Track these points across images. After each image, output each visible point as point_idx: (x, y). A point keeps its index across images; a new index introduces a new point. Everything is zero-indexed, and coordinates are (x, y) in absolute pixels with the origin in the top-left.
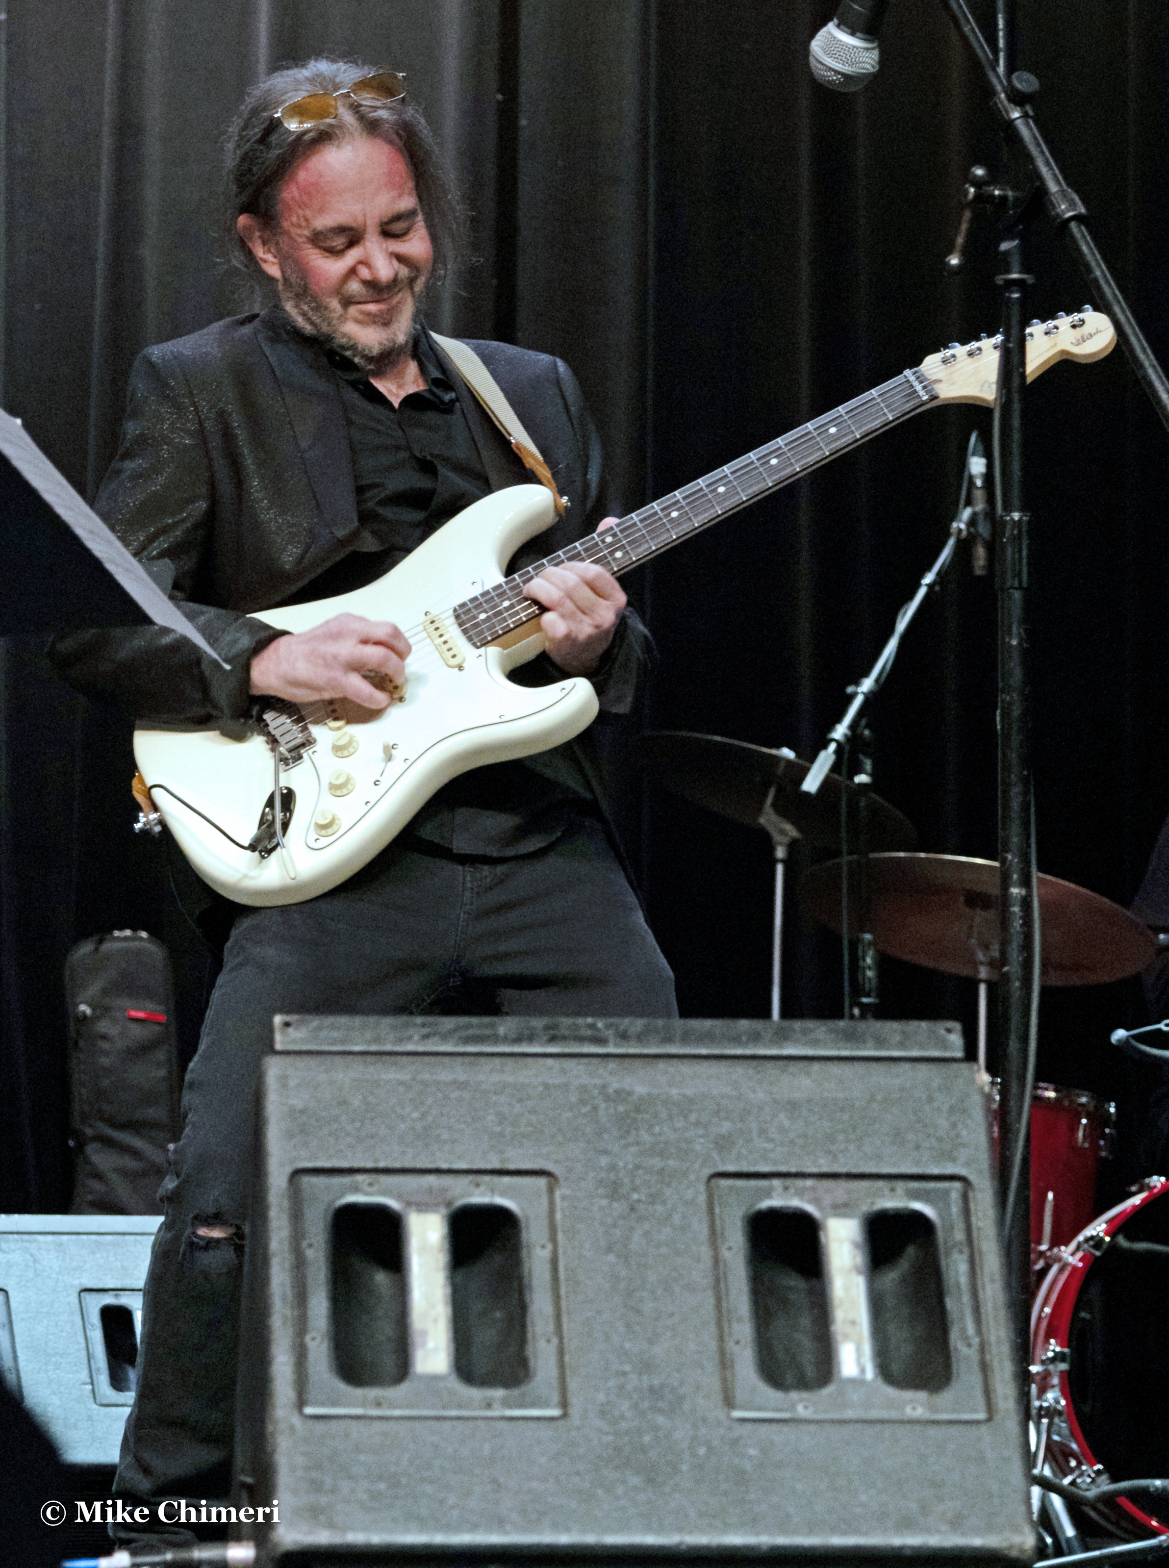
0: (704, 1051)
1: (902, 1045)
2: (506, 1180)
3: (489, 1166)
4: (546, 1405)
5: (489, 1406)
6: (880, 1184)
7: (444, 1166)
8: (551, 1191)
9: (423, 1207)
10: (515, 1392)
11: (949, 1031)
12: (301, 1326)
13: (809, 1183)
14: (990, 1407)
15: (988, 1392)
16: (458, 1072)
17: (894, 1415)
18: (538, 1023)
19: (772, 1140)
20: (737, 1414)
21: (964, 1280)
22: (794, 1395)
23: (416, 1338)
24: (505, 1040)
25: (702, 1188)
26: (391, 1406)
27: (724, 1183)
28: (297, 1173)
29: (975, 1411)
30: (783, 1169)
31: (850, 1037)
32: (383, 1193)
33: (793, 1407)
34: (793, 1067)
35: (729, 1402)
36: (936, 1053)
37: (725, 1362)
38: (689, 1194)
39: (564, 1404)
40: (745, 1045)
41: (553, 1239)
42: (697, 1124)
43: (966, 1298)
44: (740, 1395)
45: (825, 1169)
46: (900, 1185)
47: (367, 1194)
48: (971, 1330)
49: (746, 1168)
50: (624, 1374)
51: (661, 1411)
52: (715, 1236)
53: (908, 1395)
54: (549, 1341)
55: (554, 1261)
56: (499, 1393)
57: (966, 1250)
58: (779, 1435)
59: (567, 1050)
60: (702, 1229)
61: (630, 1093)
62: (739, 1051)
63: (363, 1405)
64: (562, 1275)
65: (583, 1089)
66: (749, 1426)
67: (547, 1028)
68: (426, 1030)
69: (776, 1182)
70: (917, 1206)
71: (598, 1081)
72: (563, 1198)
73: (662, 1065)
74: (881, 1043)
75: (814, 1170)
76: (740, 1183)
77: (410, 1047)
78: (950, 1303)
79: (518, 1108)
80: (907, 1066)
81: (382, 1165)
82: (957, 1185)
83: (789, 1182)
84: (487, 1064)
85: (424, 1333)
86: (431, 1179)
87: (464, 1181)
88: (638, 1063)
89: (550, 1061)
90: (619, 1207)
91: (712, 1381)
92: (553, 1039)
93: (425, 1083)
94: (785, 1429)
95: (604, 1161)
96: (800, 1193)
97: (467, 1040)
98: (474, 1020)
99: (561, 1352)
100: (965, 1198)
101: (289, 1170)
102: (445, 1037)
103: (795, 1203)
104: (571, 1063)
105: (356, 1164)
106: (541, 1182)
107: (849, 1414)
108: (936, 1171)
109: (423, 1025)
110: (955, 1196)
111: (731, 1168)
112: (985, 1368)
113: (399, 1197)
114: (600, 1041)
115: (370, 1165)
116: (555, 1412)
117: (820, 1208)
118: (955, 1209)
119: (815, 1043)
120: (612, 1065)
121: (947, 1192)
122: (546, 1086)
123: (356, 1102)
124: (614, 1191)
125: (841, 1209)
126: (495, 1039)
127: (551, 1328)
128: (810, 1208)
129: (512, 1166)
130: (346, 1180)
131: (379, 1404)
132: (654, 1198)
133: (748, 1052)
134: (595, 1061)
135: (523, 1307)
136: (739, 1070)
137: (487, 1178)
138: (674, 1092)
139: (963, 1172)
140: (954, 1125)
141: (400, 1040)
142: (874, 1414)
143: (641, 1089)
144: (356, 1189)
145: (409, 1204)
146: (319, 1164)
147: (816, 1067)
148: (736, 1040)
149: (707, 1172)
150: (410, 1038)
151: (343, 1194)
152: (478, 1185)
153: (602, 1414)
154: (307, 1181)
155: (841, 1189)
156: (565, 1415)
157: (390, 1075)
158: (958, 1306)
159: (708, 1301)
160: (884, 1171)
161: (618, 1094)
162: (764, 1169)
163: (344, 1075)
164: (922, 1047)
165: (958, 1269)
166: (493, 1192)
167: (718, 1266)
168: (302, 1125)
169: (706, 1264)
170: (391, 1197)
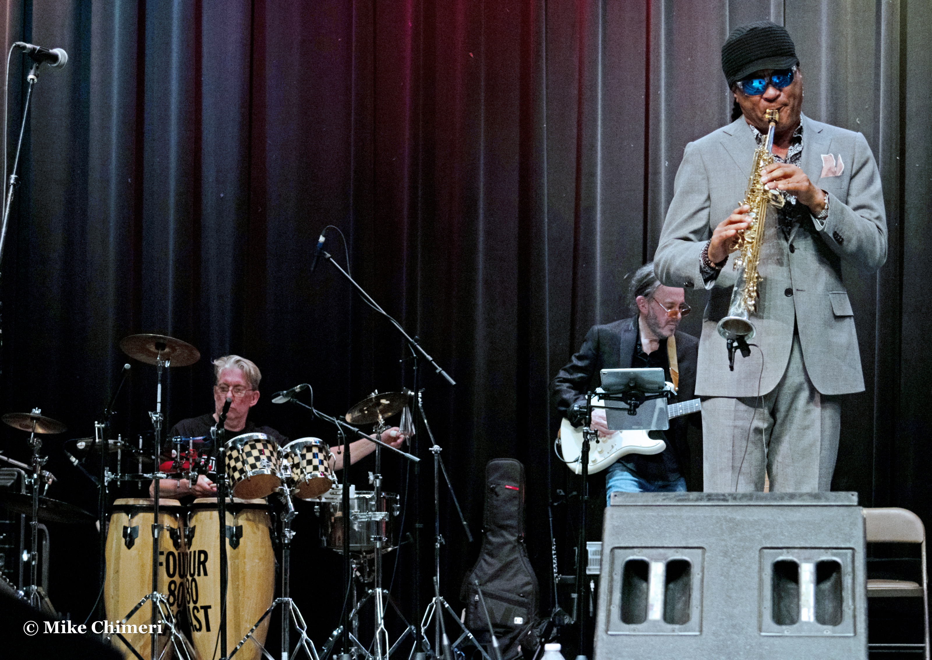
0: (763, 503)
1: (835, 501)
2: (687, 550)
3: (682, 546)
4: (694, 630)
5: (674, 631)
6: (822, 551)
7: (666, 545)
8: (704, 554)
9: (657, 560)
10: (684, 626)
11: (853, 495)
12: (610, 602)
13: (796, 551)
14: (856, 631)
15: (855, 626)
16: (673, 512)
17: (820, 634)
19: (785, 535)
20: (763, 634)
21: (850, 585)
22: (784, 627)
23: (650, 606)
24: (692, 500)
25: (757, 553)
26: (639, 631)
27: (765, 551)
28: (614, 548)
29: (850, 632)
30: (788, 545)
31: (815, 498)
32: (643, 556)
33: (783, 631)
35: (760, 629)
36: (848, 503)
37: (761, 616)
38: (753, 554)
39: (701, 630)
40: (778, 501)
41: (703, 571)
42: (758, 530)
43: (850, 592)
44: (764, 627)
45: (803, 545)
46: (830, 551)
47: (637, 555)
48: (850, 602)
49: (774, 545)
50: (723, 619)
51: (735, 633)
52: (761, 570)
53: (825, 627)
54: (697, 608)
55: (702, 581)
56: (677, 626)
57: (852, 574)
58: (777, 641)
59: (714, 504)
60: (755, 567)
61: (735, 519)
62: (776, 504)
63: (630, 631)
64: (705, 584)
65: (718, 517)
66: (766, 638)
68: (664, 497)
69: (784, 550)
70: (836, 558)
71: (723, 515)
72: (708, 556)
73: (747, 509)
74: (827, 500)
75: (798, 546)
76: (771, 551)
77: (658, 503)
78: (844, 594)
79: (694, 525)
80: (837, 508)
81: (643, 545)
82: (850, 551)
83: (789, 550)
85: (653, 605)
86: (661, 551)
87: (673, 551)
88: (738, 508)
89: (707, 508)
90: (727, 560)
91: (754, 622)
93: (662, 516)
94: (780, 639)
95: (723, 543)
96: (793, 555)
97: (679, 500)
99: (701, 611)
100: (853, 555)
101: (611, 547)
102: (671, 499)
103: (791, 557)
104: (715, 508)
105: (635, 545)
106: (700, 551)
107: (803, 633)
108: (843, 546)
109: (664, 495)
110: (849, 555)
111: (768, 546)
112: (855, 616)
113: (648, 557)
114: (726, 500)
115: (639, 545)
116: (698, 633)
117: (799, 560)
118: (849, 559)
120: (730, 509)
121: (846, 554)
122: (705, 517)
123: (637, 523)
124: (725, 554)
125: (807, 560)
126: (689, 500)
127: (699, 603)
128: (795, 560)
129: (690, 545)
130: (629, 551)
131: (634, 630)
132: (739, 556)
134: (723, 507)
135: (690, 596)
136: (775, 510)
137: (681, 550)
138: (751, 519)
139: (853, 546)
140: (851, 529)
141: (655, 501)
142: (812, 633)
143: (738, 518)
144: (633, 554)
145: (652, 559)
146: (622, 545)
147: (803, 509)
149: (760, 547)
150: (658, 501)
151: (629, 556)
152: (677, 552)
153: (714, 633)
154: (617, 551)
155: (807, 552)
156: (701, 634)
157: (650, 513)
158: (847, 594)
159: (756, 593)
160: (824, 546)
161: (730, 519)
162: (781, 545)
163: (634, 513)
164: (842, 501)
165: (847, 581)
166: (683, 554)
167: (761, 580)
168: (617, 532)
169: (756, 580)
170: (646, 557)
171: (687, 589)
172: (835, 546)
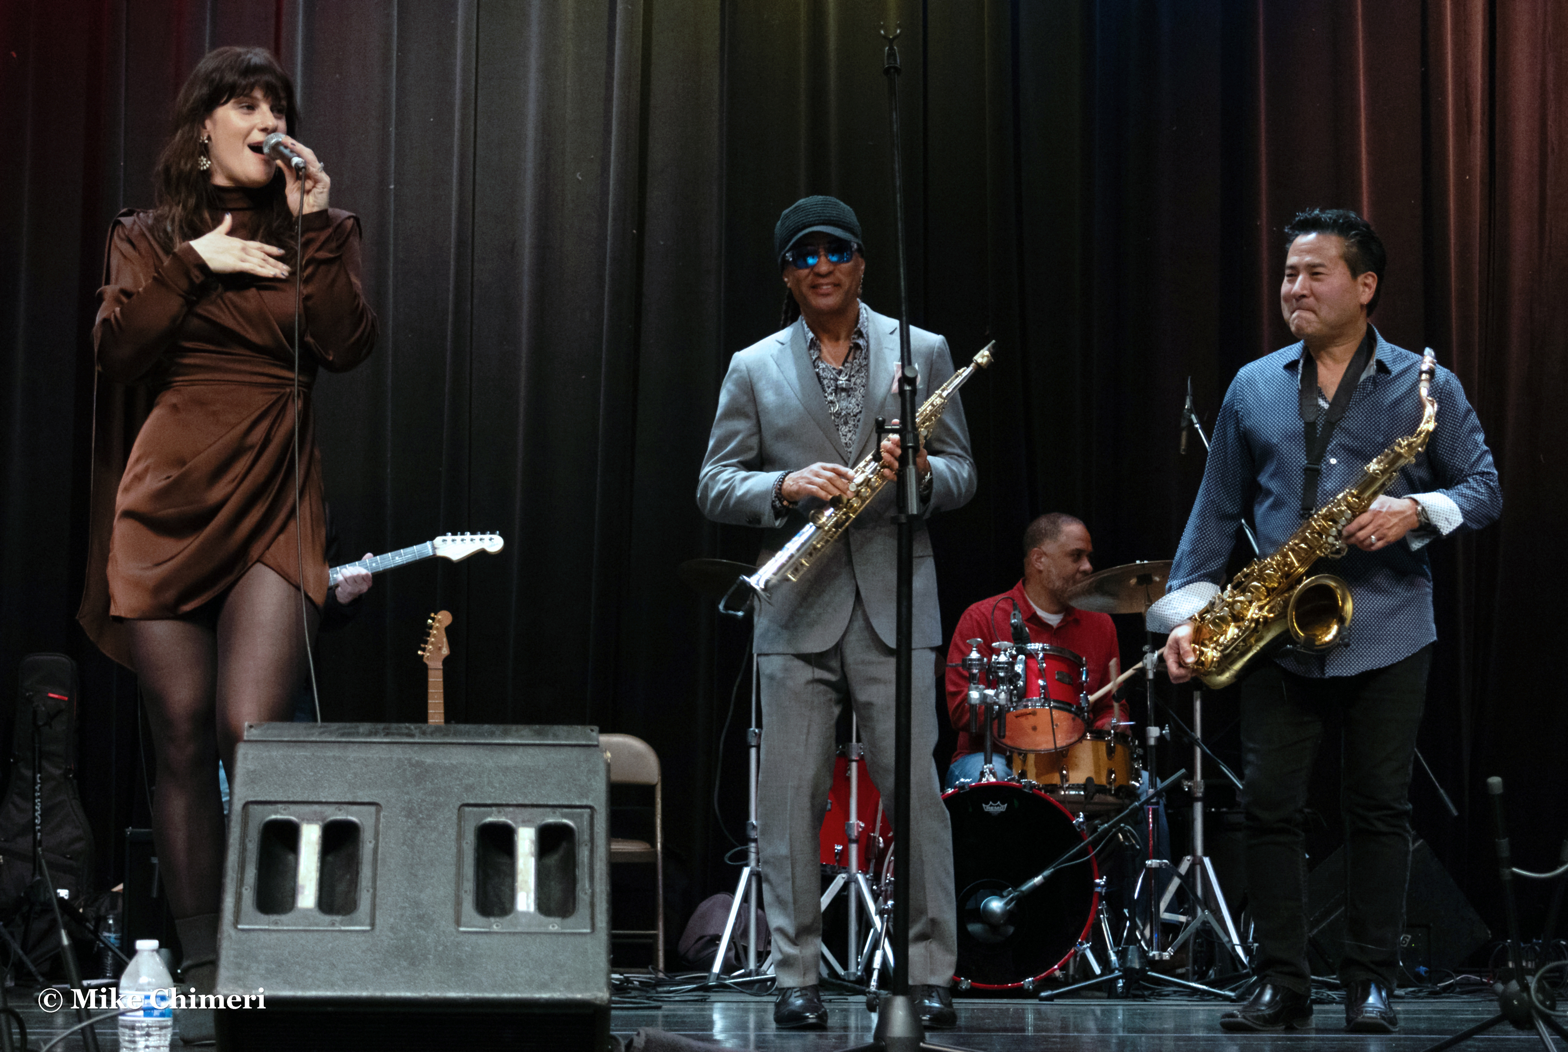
0: (464, 741)
1: (567, 738)
2: (355, 808)
3: (347, 800)
4: (362, 924)
5: (333, 924)
6: (548, 810)
7: (324, 800)
8: (378, 812)
9: (310, 821)
10: (348, 917)
11: (592, 730)
12: (241, 882)
13: (511, 809)
14: (593, 926)
15: (593, 918)
16: (335, 752)
17: (543, 930)
18: (381, 726)
19: (495, 787)
20: (462, 929)
21: (586, 860)
22: (492, 920)
23: (300, 890)
24: (363, 735)
25: (456, 812)
26: (282, 925)
27: (467, 809)
28: (247, 804)
29: (585, 928)
30: (498, 802)
31: (539, 734)
32: (291, 815)
33: (490, 926)
34: (509, 749)
35: (458, 923)
36: (584, 742)
37: (458, 903)
38: (449, 815)
39: (373, 925)
40: (486, 738)
41: (376, 838)
42: (457, 779)
43: (586, 870)
44: (464, 919)
45: (521, 802)
46: (559, 810)
47: (282, 814)
48: (587, 886)
49: (479, 801)
50: (405, 908)
51: (422, 927)
52: (460, 836)
53: (551, 919)
54: (368, 891)
55: (375, 850)
56: (338, 918)
57: (589, 845)
58: (482, 940)
59: (394, 740)
60: (452, 832)
61: (424, 763)
62: (482, 741)
63: (268, 924)
64: (379, 856)
65: (399, 760)
66: (467, 936)
67: (384, 729)
69: (494, 809)
70: (565, 821)
71: (407, 756)
72: (384, 817)
73: (441, 748)
74: (556, 736)
75: (515, 802)
76: (475, 809)
77: (313, 739)
78: (578, 873)
79: (364, 770)
80: (569, 748)
81: (291, 799)
82: (589, 810)
83: (501, 809)
84: (351, 747)
85: (303, 887)
86: (316, 807)
87: (333, 808)
88: (429, 746)
89: (384, 746)
90: (411, 823)
91: (450, 911)
92: (387, 735)
93: (319, 758)
94: (485, 936)
95: (406, 797)
96: (506, 815)
97: (343, 735)
98: (348, 725)
99: (374, 896)
100: (592, 817)
101: (243, 802)
102: (331, 733)
103: (503, 819)
104: (395, 747)
105: (278, 799)
106: (373, 809)
107: (519, 929)
108: (578, 803)
110: (586, 817)
111: (472, 802)
112: (592, 905)
113: (298, 817)
114: (412, 736)
115: (285, 799)
116: (368, 928)
117: (515, 822)
118: (586, 823)
119: (522, 737)
120: (416, 748)
121: (581, 815)
122: (381, 759)
123: (282, 766)
124: (410, 813)
125: (526, 823)
126: (358, 734)
127: (370, 884)
128: (509, 823)
129: (359, 800)
130: (270, 807)
131: (276, 924)
132: (430, 817)
133: (487, 741)
134: (407, 746)
135: (357, 873)
136: (481, 752)
137: (345, 806)
138: (446, 762)
139: (590, 803)
140: (589, 780)
141: (308, 735)
142: (533, 930)
143: (429, 761)
144: (276, 813)
145: (303, 820)
146: (259, 799)
147: (521, 749)
148: (481, 735)
149: (460, 803)
150: (313, 734)
151: (270, 814)
152: (340, 810)
153: (392, 928)
154: (252, 808)
155: (527, 812)
156: (373, 929)
157: (301, 753)
158: (582, 873)
159: (452, 870)
160: (550, 803)
161: (417, 762)
162: (489, 802)
163: (277, 753)
164: (577, 738)
165: (583, 854)
166: (348, 813)
167: (460, 852)
168: (253, 778)
169: (454, 850)
170: (295, 816)
171: (353, 864)
172: (566, 803)
